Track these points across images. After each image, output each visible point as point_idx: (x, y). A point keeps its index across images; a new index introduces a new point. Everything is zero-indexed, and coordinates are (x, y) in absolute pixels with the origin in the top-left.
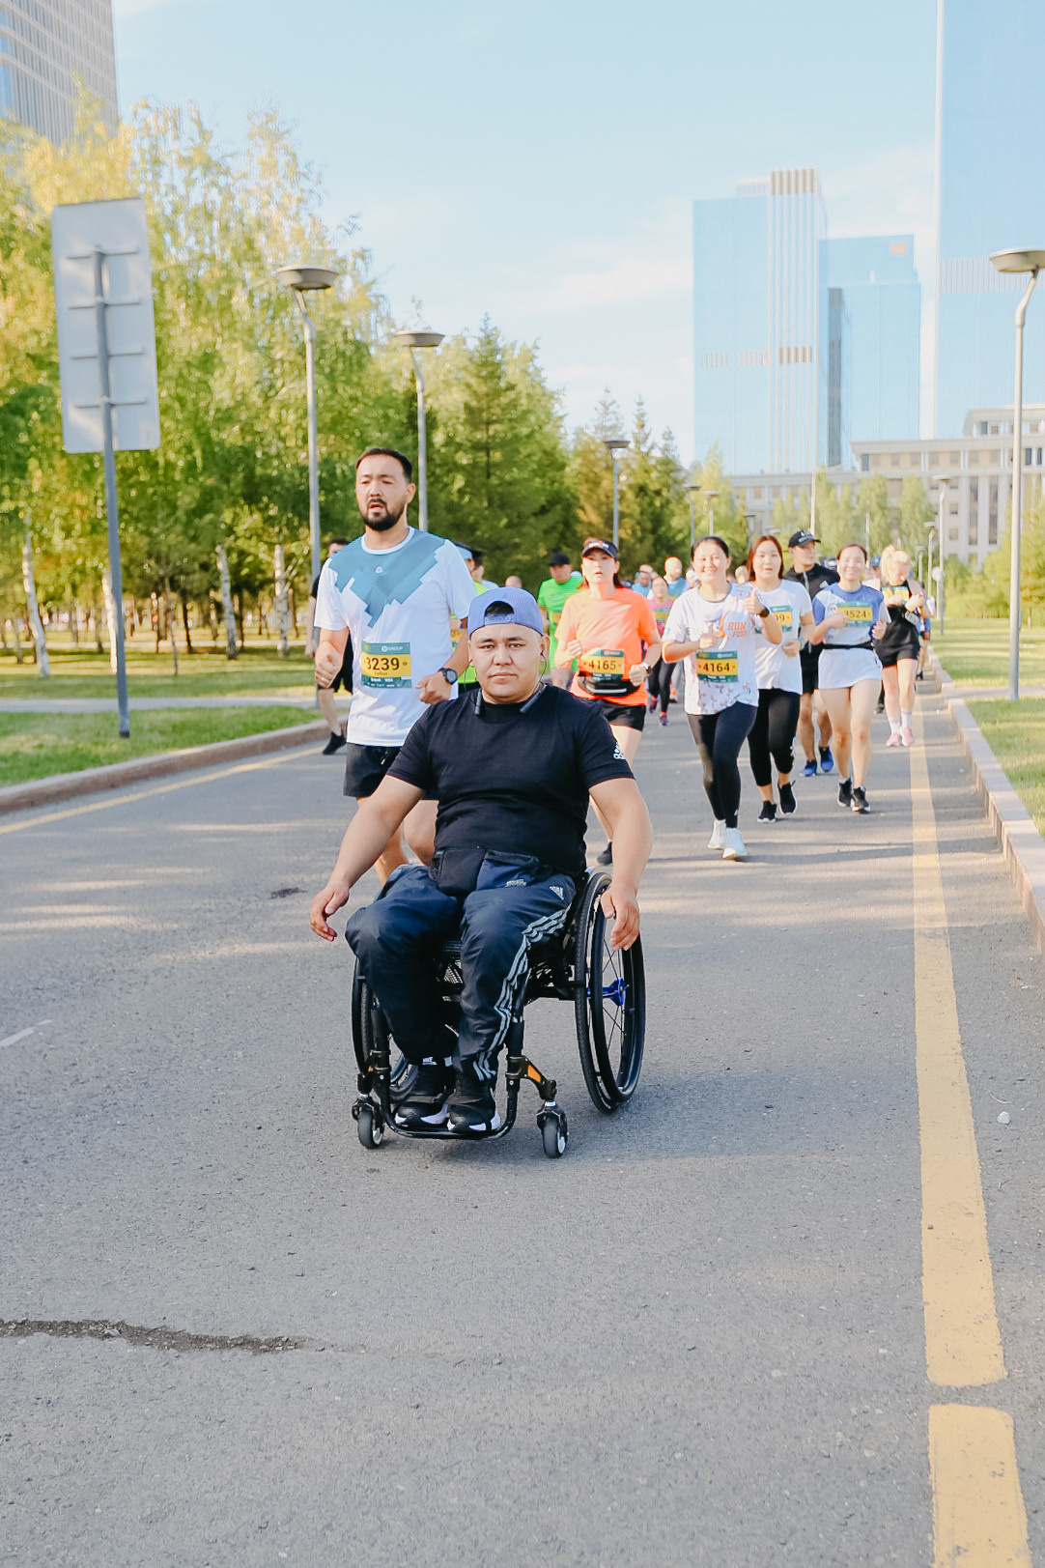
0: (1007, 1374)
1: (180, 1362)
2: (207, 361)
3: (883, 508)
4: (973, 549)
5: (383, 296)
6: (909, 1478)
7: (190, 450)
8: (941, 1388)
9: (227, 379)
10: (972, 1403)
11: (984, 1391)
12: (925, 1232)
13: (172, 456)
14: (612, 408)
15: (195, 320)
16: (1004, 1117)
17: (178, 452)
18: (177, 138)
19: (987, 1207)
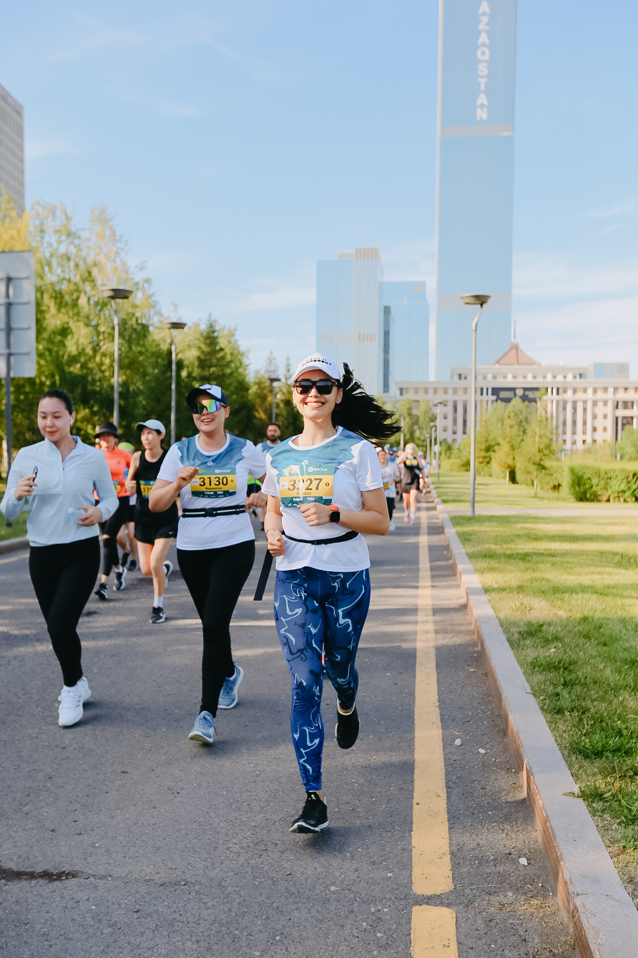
0: (453, 887)
1: (7, 887)
2: (64, 331)
3: (410, 415)
4: (455, 436)
6: (400, 949)
7: (53, 376)
8: (419, 896)
9: (74, 340)
10: (435, 905)
11: (442, 898)
12: (415, 806)
13: (43, 379)
14: (274, 361)
15: (59, 310)
16: (458, 742)
17: (47, 377)
18: (53, 220)
19: (447, 792)
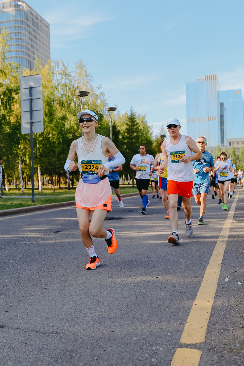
0: (204, 341)
2: (64, 118)
5: (107, 104)
7: (59, 139)
8: (183, 344)
9: (69, 123)
10: (191, 348)
11: (196, 345)
12: (194, 305)
15: (61, 109)
17: (56, 140)
18: (58, 68)
19: (215, 300)
